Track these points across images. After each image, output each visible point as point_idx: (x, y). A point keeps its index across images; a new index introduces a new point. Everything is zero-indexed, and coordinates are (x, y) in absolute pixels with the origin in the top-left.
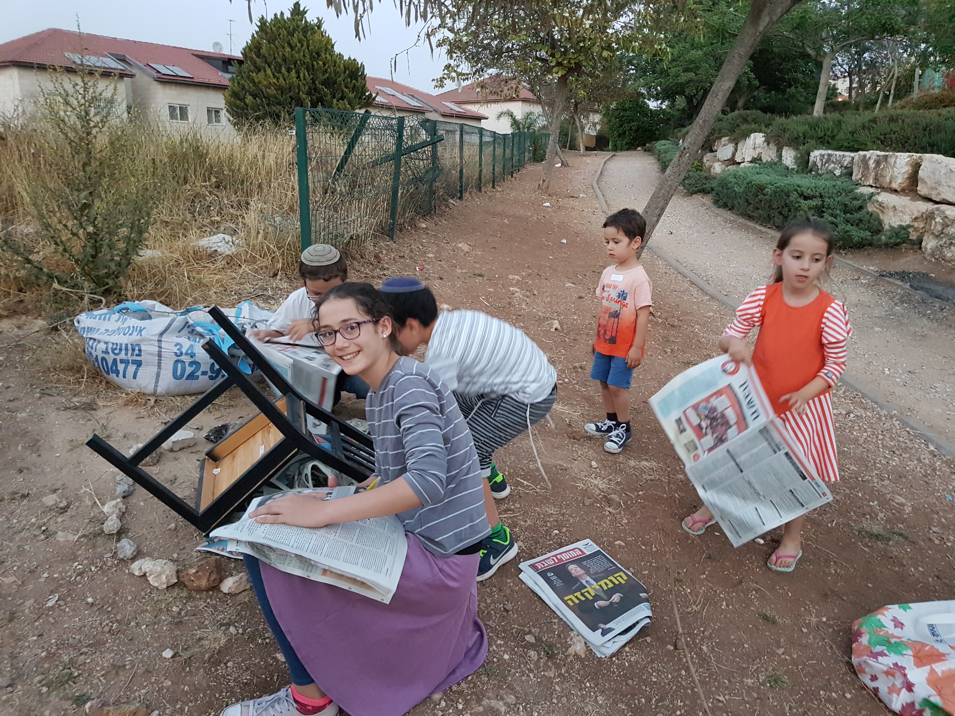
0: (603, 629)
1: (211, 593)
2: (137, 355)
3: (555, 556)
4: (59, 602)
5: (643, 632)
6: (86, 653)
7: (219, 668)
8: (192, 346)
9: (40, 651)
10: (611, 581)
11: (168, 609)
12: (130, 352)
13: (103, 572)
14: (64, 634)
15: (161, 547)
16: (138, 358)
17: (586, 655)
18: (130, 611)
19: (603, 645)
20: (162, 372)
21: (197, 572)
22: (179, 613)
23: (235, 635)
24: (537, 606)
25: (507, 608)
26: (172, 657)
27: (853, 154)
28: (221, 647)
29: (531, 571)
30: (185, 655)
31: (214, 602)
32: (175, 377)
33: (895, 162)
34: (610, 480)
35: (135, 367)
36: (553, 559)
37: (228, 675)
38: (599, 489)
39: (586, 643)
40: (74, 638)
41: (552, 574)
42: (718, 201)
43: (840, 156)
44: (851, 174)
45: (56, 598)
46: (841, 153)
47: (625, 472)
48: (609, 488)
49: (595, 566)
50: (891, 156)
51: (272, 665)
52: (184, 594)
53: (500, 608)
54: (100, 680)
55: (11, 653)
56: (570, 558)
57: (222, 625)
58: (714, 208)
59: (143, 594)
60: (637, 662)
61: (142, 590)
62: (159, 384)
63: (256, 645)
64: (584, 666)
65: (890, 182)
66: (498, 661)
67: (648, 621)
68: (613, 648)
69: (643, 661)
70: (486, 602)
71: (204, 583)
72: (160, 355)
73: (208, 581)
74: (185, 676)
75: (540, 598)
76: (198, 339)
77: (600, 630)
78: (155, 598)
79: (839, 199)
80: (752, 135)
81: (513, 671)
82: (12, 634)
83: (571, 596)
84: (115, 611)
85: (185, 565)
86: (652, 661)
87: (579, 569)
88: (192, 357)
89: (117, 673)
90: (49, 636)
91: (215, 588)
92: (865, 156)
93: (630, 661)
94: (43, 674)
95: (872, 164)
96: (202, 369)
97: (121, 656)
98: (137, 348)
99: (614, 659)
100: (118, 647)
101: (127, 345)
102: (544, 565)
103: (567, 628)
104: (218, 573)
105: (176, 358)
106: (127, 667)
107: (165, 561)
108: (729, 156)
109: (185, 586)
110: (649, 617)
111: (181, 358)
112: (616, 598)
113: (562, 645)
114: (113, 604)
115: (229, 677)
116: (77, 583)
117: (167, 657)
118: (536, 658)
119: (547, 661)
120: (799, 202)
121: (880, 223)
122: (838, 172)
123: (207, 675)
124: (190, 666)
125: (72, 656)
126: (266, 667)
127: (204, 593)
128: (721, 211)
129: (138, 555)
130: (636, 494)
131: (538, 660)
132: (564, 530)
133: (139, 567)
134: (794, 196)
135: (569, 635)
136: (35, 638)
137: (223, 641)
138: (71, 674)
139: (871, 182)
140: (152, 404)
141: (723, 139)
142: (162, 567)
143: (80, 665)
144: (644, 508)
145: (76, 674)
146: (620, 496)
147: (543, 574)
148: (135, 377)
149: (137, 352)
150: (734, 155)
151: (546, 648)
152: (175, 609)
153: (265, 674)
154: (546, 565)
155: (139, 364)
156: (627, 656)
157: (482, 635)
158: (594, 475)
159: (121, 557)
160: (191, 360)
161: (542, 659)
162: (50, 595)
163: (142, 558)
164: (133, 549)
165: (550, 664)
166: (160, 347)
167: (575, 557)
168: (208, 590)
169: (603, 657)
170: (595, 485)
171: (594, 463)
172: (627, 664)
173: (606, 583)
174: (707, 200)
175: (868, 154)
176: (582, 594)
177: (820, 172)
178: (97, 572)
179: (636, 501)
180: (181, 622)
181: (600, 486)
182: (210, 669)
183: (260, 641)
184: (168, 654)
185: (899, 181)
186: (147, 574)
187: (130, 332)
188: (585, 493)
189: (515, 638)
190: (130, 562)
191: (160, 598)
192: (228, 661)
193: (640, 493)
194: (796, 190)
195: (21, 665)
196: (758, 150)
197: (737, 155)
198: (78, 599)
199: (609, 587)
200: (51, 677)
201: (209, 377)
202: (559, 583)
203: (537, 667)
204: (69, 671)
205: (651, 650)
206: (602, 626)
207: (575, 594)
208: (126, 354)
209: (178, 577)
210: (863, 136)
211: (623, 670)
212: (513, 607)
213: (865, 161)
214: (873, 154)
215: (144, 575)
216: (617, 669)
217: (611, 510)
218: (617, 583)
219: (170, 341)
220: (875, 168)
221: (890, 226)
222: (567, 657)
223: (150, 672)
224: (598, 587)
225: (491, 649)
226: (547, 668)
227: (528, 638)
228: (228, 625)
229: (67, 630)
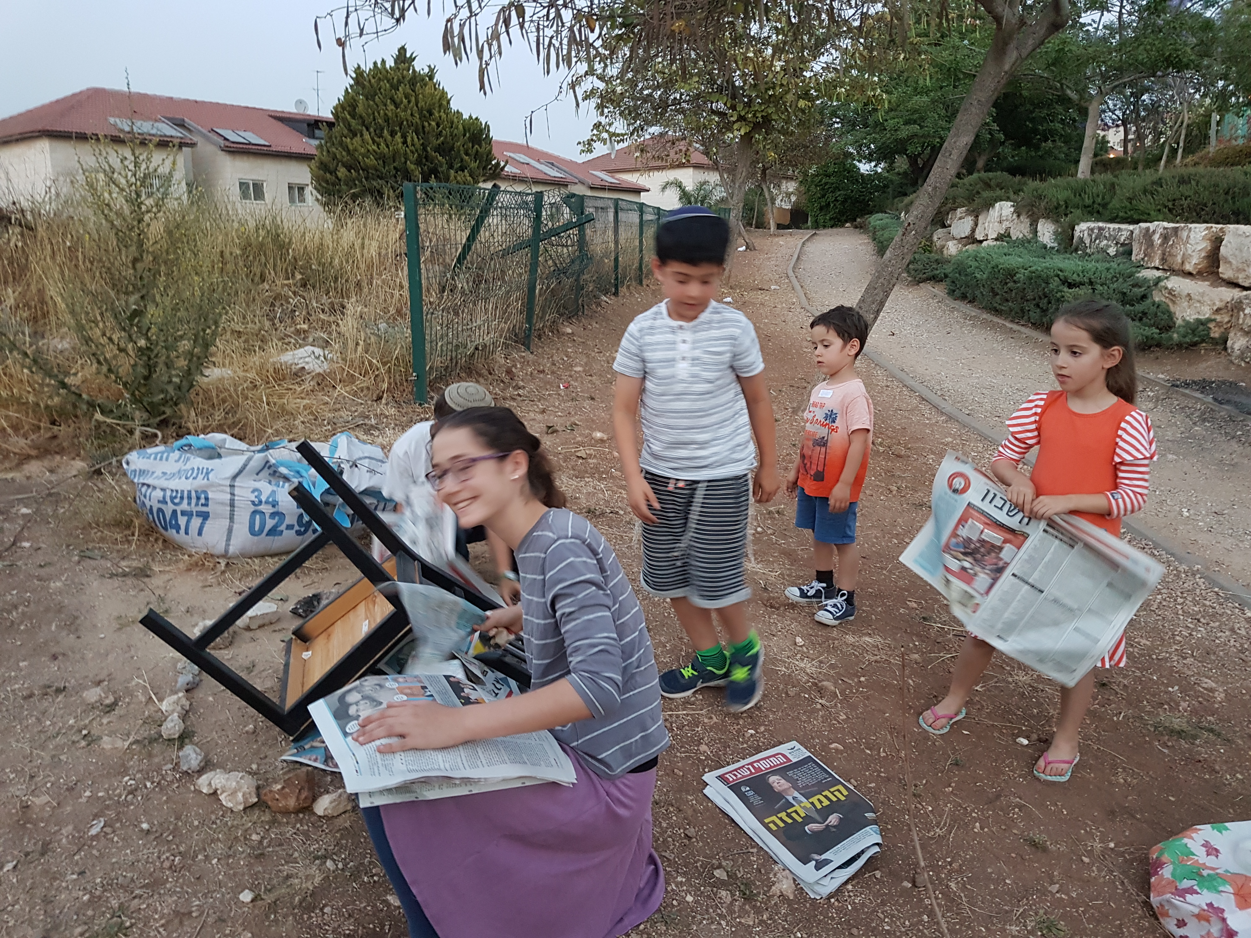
0: (816, 861)
1: (301, 815)
2: (202, 505)
3: (751, 764)
4: (105, 829)
5: (871, 864)
6: (140, 897)
7: (312, 915)
8: (274, 492)
9: (81, 893)
10: (826, 797)
11: (245, 838)
12: (194, 501)
13: (161, 789)
14: (113, 870)
15: (235, 756)
16: (204, 509)
17: (795, 896)
18: (197, 841)
19: (817, 883)
20: (235, 526)
21: (283, 788)
22: (261, 842)
23: (334, 872)
24: (729, 830)
25: (689, 834)
26: (252, 901)
27: (1131, 227)
28: (315, 887)
29: (720, 785)
30: (269, 898)
31: (306, 828)
32: (252, 532)
33: (1188, 237)
34: (821, 662)
35: (200, 520)
36: (749, 769)
37: (325, 924)
38: (808, 674)
39: (794, 880)
40: (125, 876)
41: (748, 788)
42: (954, 291)
43: (1114, 229)
44: (1130, 253)
45: (102, 824)
46: (1117, 226)
47: (841, 651)
48: (820, 673)
49: (804, 778)
50: (1182, 229)
51: (382, 910)
52: (267, 817)
53: (680, 835)
54: (159, 932)
55: (45, 896)
56: (771, 767)
57: (316, 858)
58: (949, 301)
59: (213, 817)
60: (863, 905)
61: (212, 812)
62: (232, 542)
63: (361, 885)
64: (793, 911)
65: (1183, 263)
66: (679, 904)
67: (877, 849)
68: (831, 886)
69: (871, 903)
70: (661, 827)
71: (292, 803)
72: (232, 505)
73: (298, 799)
74: (269, 926)
75: (733, 821)
76: (281, 483)
77: (814, 863)
78: (229, 823)
79: (1115, 285)
80: (997, 205)
81: (699, 917)
82: (46, 872)
83: (774, 818)
84: (177, 840)
85: (268, 779)
86: (883, 903)
87: (783, 781)
88: (274, 506)
89: (181, 923)
90: (93, 874)
91: (306, 809)
92: (1148, 229)
93: (854, 903)
94: (85, 923)
95: (1157, 239)
96: (288, 521)
97: (187, 900)
98: (203, 496)
99: (832, 900)
100: (182, 888)
101: (189, 492)
102: (736, 776)
103: (770, 860)
104: (311, 789)
105: (253, 508)
106: (194, 914)
107: (241, 774)
108: (967, 232)
109: (268, 807)
110: (877, 844)
111: (262, 508)
112: (833, 819)
113: (762, 883)
114: (175, 832)
115: (327, 927)
116: (127, 804)
117: (245, 901)
118: (729, 899)
119: (744, 904)
120: (1061, 291)
121: (1171, 315)
122: (1112, 251)
123: (299, 923)
124: (275, 913)
125: (122, 900)
126: (374, 914)
127: (293, 815)
128: (959, 304)
129: (206, 766)
130: (856, 680)
131: (731, 903)
132: (762, 729)
133: (207, 782)
134: (1055, 283)
135: (772, 869)
136: (75, 877)
137: (317, 880)
138: (122, 923)
139: (1157, 263)
140: (223, 568)
141: (959, 210)
142: (238, 782)
143: (132, 913)
144: (868, 699)
145: (128, 924)
146: (835, 684)
147: (735, 788)
148: (200, 534)
149: (203, 501)
150: (973, 231)
151: (742, 887)
152: (254, 837)
153: (373, 923)
154: (739, 776)
155: (205, 516)
156: (850, 896)
157: (656, 871)
158: (799, 656)
159: (185, 769)
160: (272, 510)
161: (736, 901)
162: (93, 820)
163: (211, 770)
164: (200, 758)
165: (747, 907)
166: (233, 494)
167: (778, 765)
168: (297, 812)
169: (818, 898)
170: (801, 669)
171: (799, 640)
172: (850, 908)
173: (820, 800)
174: (939, 290)
175: (1152, 226)
176: (789, 815)
177: (1088, 251)
178: (154, 789)
179: (857, 690)
180: (262, 854)
181: (808, 671)
182: (302, 915)
183: (366, 879)
184: (246, 896)
185: (1195, 261)
186: (219, 792)
187: (194, 475)
188: (788, 679)
189: (700, 874)
190: (196, 775)
191: (235, 822)
192: (325, 906)
193: (862, 679)
194: (1058, 276)
195: (57, 912)
196: (1005, 224)
197: (977, 231)
198: (129, 826)
199: (824, 805)
200: (96, 928)
201: (296, 532)
202: (756, 800)
203: (731, 912)
204: (119, 919)
205: (881, 888)
206: (816, 857)
207: (779, 815)
208: (189, 504)
209: (258, 796)
210: (1145, 203)
211: (845, 915)
212: (697, 832)
213: (1148, 235)
214: (1158, 227)
215: (215, 793)
216: (836, 913)
217: (823, 702)
218: (834, 799)
219: (246, 485)
220: (1162, 245)
221: (1184, 320)
222: (770, 898)
223: (224, 921)
224: (809, 806)
225: (669, 889)
226: (743, 913)
227: (717, 873)
228: (325, 857)
229: (116, 866)
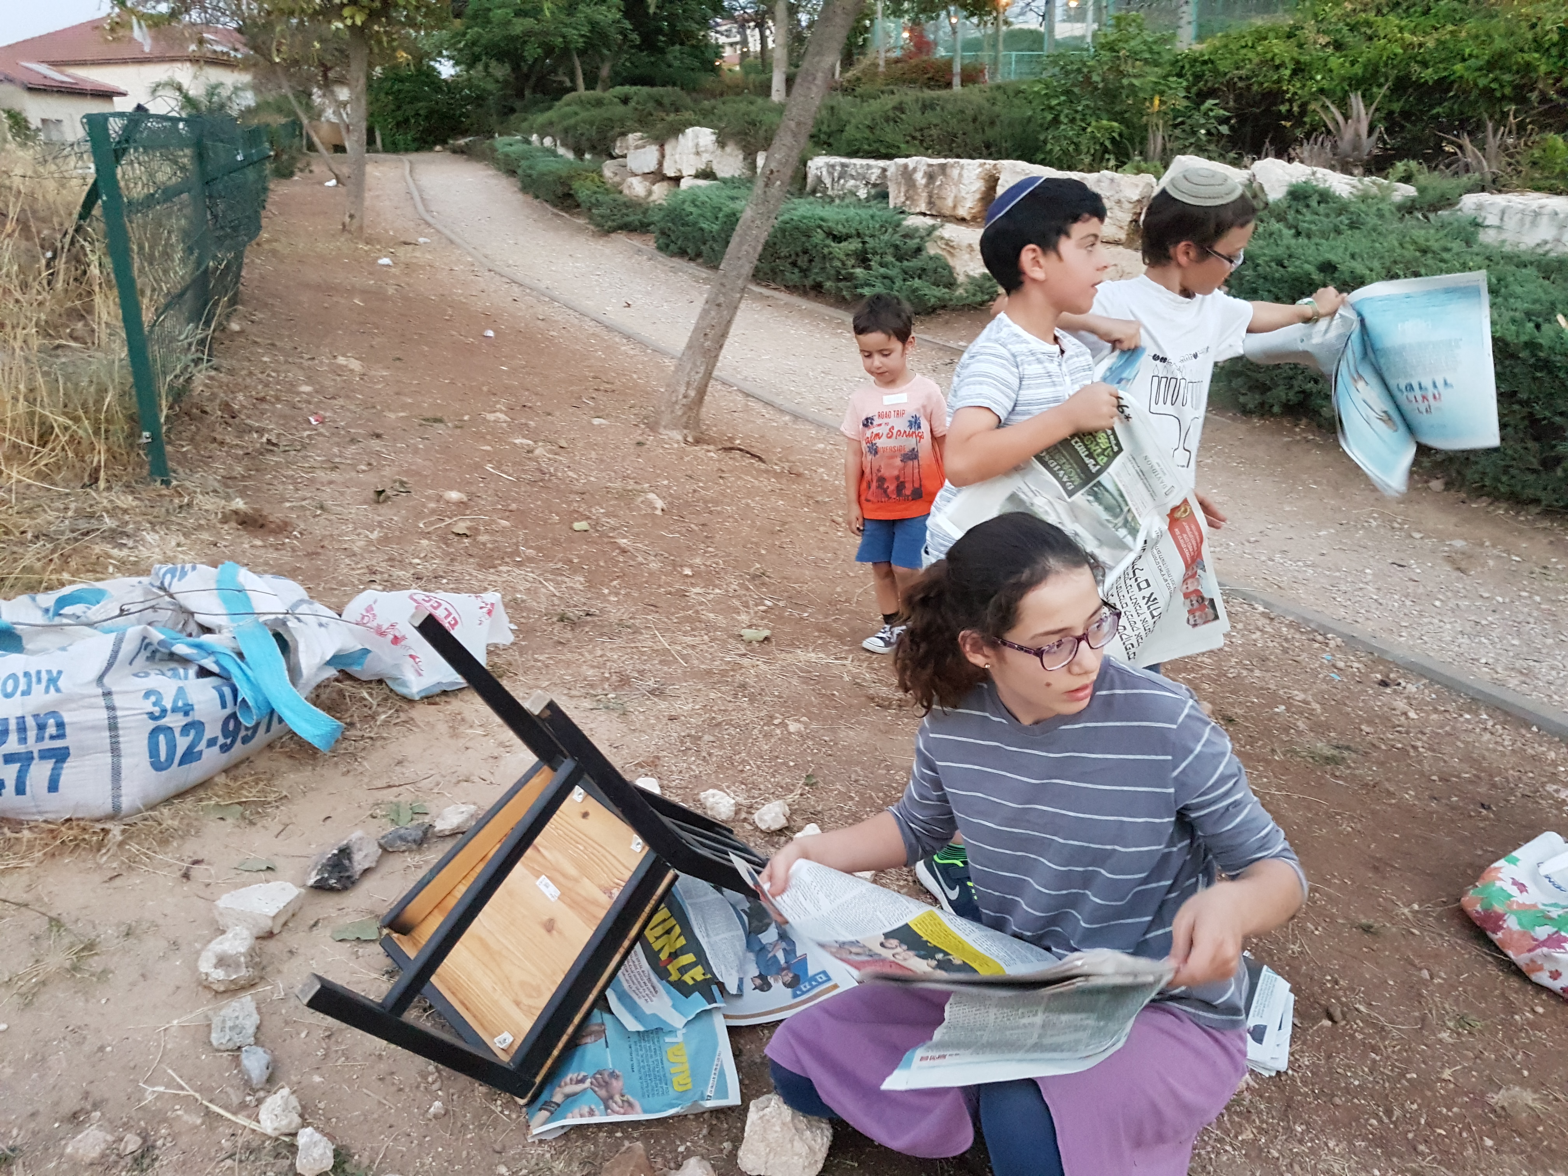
2: (52, 737)
8: (181, 689)
12: (32, 734)
16: (58, 744)
20: (125, 762)
27: (882, 163)
32: (157, 766)
33: (960, 175)
35: (49, 765)
42: (667, 246)
43: (862, 166)
44: (885, 196)
46: (864, 162)
50: (952, 166)
58: (661, 257)
60: (1315, 1065)
62: (124, 791)
65: (955, 207)
68: (1282, 1056)
69: (1319, 1059)
72: (113, 727)
76: (181, 671)
79: (886, 237)
80: (689, 131)
86: (1329, 1055)
88: (186, 714)
92: (906, 166)
93: (1307, 1066)
95: (920, 178)
96: (208, 735)
98: (51, 721)
101: (21, 720)
105: (152, 724)
108: (652, 166)
111: (165, 721)
120: (828, 246)
121: (950, 270)
122: (862, 193)
128: (677, 262)
134: (819, 236)
139: (923, 207)
140: (120, 838)
141: (630, 136)
148: (53, 786)
149: (52, 730)
150: (660, 164)
155: (61, 756)
156: (1297, 1060)
160: (184, 721)
166: (111, 708)
169: (1273, 1074)
172: (1309, 1074)
174: (647, 244)
175: (911, 162)
177: (830, 192)
185: (969, 204)
187: (22, 686)
194: (820, 227)
196: (706, 157)
197: (666, 164)
201: (221, 747)
205: (1312, 1037)
208: (23, 740)
210: (890, 134)
211: (1313, 1085)
213: (907, 175)
214: (920, 164)
216: (1305, 1086)
219: (130, 688)
220: (927, 185)
221: (968, 276)
